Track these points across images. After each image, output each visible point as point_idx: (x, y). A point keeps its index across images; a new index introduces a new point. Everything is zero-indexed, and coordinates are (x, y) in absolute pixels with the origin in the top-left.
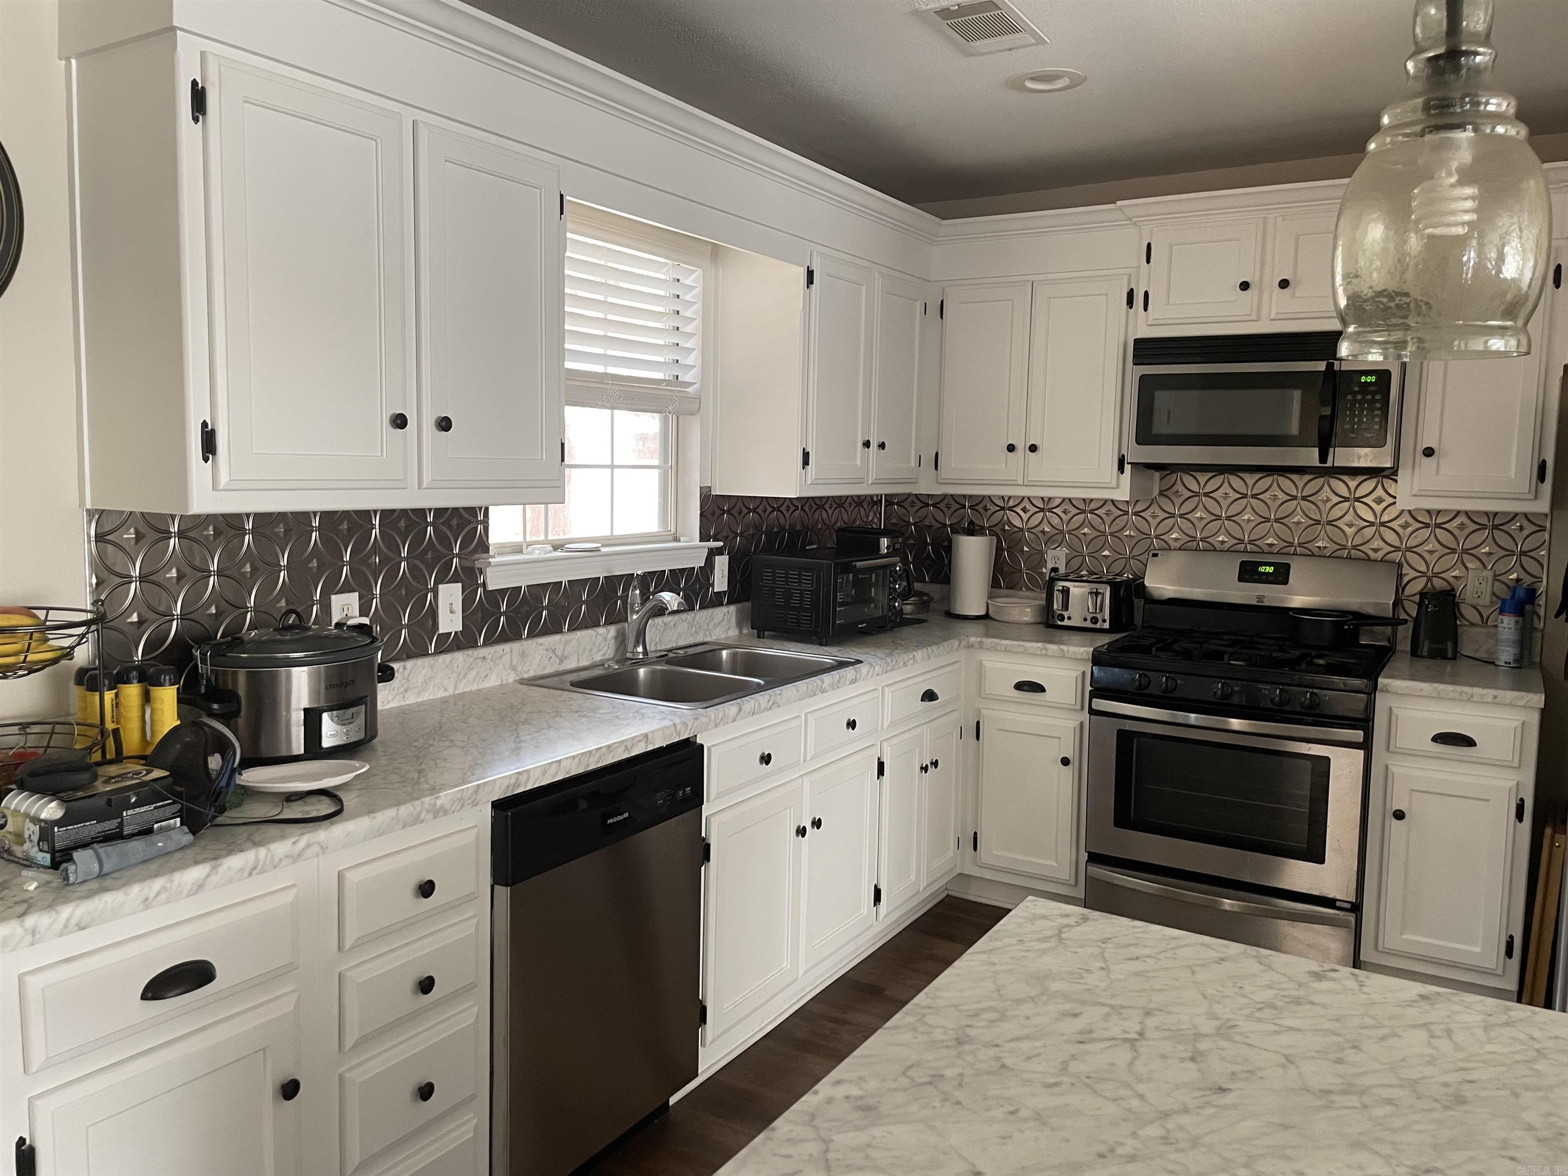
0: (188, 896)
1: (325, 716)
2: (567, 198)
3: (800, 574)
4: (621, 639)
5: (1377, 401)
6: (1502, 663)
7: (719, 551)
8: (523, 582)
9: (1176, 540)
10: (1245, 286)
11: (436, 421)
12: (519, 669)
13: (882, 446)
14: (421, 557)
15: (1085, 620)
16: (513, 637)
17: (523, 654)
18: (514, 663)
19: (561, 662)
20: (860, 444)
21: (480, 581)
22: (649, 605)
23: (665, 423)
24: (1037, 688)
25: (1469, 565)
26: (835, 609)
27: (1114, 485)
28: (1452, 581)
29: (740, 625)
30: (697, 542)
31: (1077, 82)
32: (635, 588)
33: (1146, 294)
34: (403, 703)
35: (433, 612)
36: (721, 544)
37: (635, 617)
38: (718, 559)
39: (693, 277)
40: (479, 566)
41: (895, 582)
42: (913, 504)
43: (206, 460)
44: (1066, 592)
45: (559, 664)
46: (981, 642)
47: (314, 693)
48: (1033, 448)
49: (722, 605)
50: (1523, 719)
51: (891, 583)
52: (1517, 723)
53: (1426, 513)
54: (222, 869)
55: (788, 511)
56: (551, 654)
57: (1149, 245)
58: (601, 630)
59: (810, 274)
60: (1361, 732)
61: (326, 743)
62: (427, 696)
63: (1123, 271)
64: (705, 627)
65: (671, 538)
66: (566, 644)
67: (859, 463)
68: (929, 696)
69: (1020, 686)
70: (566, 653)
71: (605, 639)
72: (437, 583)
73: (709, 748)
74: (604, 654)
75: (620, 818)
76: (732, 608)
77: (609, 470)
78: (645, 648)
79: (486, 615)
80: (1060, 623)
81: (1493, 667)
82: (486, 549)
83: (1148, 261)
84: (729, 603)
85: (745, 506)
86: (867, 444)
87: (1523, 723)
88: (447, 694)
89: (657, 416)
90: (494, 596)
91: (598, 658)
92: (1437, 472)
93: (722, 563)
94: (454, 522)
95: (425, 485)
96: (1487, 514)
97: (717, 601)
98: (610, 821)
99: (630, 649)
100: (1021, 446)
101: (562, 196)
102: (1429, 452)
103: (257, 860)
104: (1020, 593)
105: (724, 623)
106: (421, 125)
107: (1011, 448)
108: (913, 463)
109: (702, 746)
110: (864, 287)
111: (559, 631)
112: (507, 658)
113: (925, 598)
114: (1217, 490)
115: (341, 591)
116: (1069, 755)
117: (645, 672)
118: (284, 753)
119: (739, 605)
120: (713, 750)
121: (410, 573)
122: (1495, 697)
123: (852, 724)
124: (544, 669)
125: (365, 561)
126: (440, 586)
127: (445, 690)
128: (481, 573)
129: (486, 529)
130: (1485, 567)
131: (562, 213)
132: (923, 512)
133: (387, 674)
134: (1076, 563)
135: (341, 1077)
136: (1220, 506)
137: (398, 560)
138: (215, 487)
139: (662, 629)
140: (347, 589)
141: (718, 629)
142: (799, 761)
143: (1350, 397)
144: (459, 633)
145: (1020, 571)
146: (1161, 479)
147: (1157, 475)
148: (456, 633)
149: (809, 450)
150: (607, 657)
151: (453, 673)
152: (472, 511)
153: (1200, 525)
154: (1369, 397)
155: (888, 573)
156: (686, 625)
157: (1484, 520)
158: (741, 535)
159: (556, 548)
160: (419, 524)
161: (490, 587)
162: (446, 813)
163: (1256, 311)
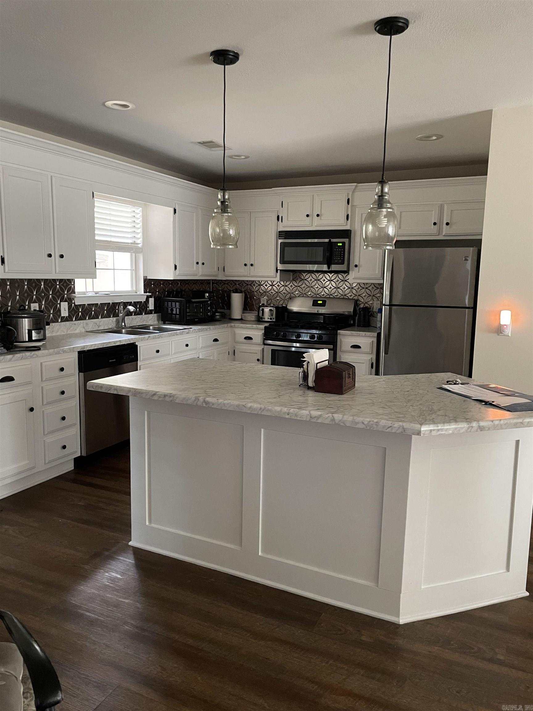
0: (8, 361)
1: (33, 331)
2: (95, 193)
3: (176, 304)
4: (118, 322)
5: (342, 251)
6: (378, 327)
7: (151, 297)
8: (86, 303)
9: (297, 294)
10: (308, 216)
11: (60, 255)
12: (86, 328)
13: (203, 264)
14: (56, 294)
15: (268, 319)
16: (83, 318)
17: (87, 324)
18: (84, 326)
19: (99, 327)
20: (195, 263)
21: (73, 302)
22: (125, 310)
23: (131, 256)
24: (250, 338)
25: (374, 300)
26: (186, 314)
27: (275, 276)
28: (370, 305)
29: (158, 320)
30: (143, 293)
31: (247, 157)
32: (121, 306)
33: (282, 217)
34: (52, 335)
35: (59, 310)
36: (151, 294)
37: (121, 315)
38: (150, 299)
39: (139, 210)
40: (73, 297)
41: (208, 307)
42: (220, 283)
43: (2, 265)
44: (263, 310)
46: (234, 325)
47: (29, 325)
48: (252, 265)
49: (152, 313)
50: (372, 340)
51: (207, 307)
52: (370, 341)
53: (363, 284)
54: (15, 357)
55: (175, 285)
56: (95, 324)
57: (282, 202)
58: (111, 319)
59: (175, 210)
60: (332, 346)
61: (33, 339)
62: (58, 334)
63: (276, 210)
64: (146, 320)
65: (135, 292)
66: (100, 322)
67: (195, 269)
68: (216, 340)
69: (246, 338)
70: (100, 324)
71: (113, 322)
72: (60, 302)
73: (140, 347)
74: (112, 326)
75: (113, 361)
76: (155, 315)
77: (113, 270)
78: (125, 324)
79: (76, 312)
80: (261, 320)
81: (376, 328)
82: (74, 293)
83: (282, 207)
84: (154, 313)
85: (159, 282)
86: (197, 263)
87: (373, 341)
88: (64, 333)
89: (129, 253)
90: (77, 306)
91: (110, 327)
92: (359, 272)
93: (152, 300)
94: (65, 284)
95: (57, 273)
96: (379, 284)
97: (150, 312)
98: (110, 361)
99: (120, 324)
100: (249, 265)
101: (93, 193)
102: (356, 266)
103: (23, 356)
104: (253, 312)
105: (152, 320)
106: (53, 177)
107: (245, 265)
108: (216, 269)
109: (137, 345)
110: (195, 214)
111: (98, 318)
112: (82, 324)
113: (223, 314)
114: (308, 278)
115: (34, 303)
116: (259, 358)
117: (125, 331)
118: (22, 341)
119: (158, 314)
120: (141, 347)
121: (53, 299)
122: (365, 334)
123: (187, 345)
125: (40, 295)
126: (61, 303)
127: (64, 332)
128: (73, 300)
129: (74, 287)
130: (379, 300)
131: (93, 197)
132: (224, 286)
133: (48, 324)
134: (269, 302)
135: (43, 411)
136: (309, 283)
137: (49, 294)
138: (4, 272)
139: (131, 319)
140: (35, 302)
141: (150, 321)
142: (169, 354)
143: (335, 250)
144: (67, 317)
145: (253, 305)
146: (293, 274)
147: (292, 274)
148: (66, 317)
149: (177, 265)
150: (113, 327)
151: (66, 328)
152: (70, 281)
153: (304, 289)
154: (340, 250)
155: (206, 304)
156: (139, 319)
157: (378, 286)
158: (158, 292)
159: (96, 294)
160: (55, 285)
161: (76, 304)
162: (66, 352)
163: (311, 223)
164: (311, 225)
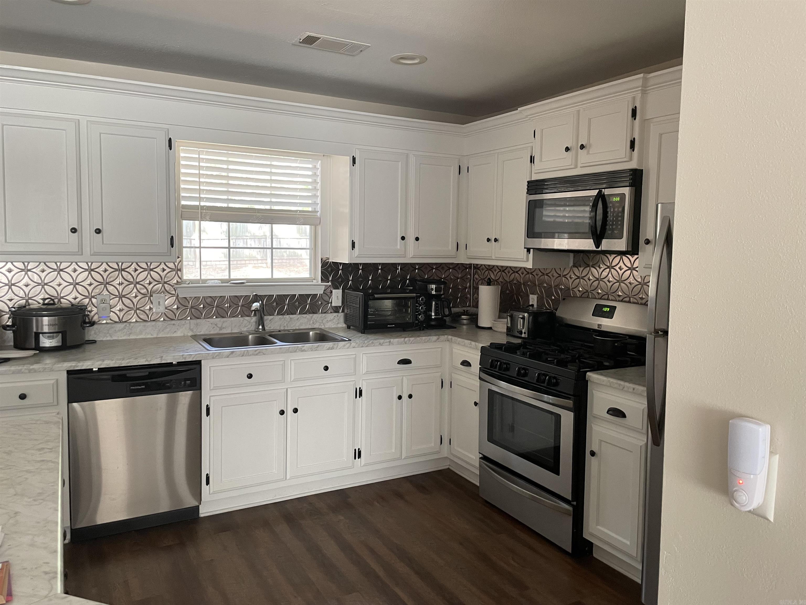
7: (335, 287)
10: (567, 149)
12: (195, 330)
18: (191, 328)
27: (525, 259)
30: (319, 282)
38: (334, 291)
45: (219, 330)
49: (335, 312)
56: (213, 326)
57: (534, 130)
59: (354, 159)
62: (142, 336)
66: (224, 322)
67: (399, 247)
68: (406, 362)
70: (224, 326)
71: (250, 322)
76: (343, 314)
77: (270, 250)
83: (535, 139)
84: (341, 312)
88: (153, 337)
90: (185, 299)
93: (337, 293)
97: (333, 310)
100: (492, 239)
102: (646, 241)
107: (488, 240)
111: (222, 317)
112: (189, 326)
117: (252, 337)
123: (326, 368)
124: (210, 332)
151: (156, 329)
161: (181, 296)
163: (573, 161)
164: (573, 167)
